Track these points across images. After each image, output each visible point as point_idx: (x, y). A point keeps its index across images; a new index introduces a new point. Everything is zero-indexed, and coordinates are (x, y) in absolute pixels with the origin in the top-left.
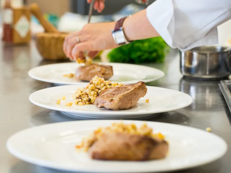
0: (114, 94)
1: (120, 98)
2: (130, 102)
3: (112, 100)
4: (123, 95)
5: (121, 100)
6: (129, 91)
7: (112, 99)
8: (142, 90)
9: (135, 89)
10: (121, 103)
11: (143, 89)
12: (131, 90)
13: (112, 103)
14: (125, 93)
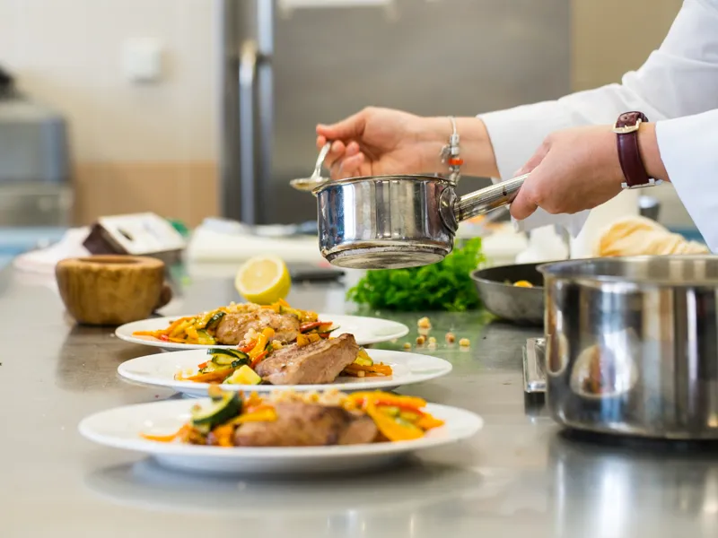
0: (289, 357)
1: (301, 364)
2: (323, 371)
3: (284, 368)
4: (308, 358)
5: (302, 366)
6: (320, 351)
7: (283, 365)
8: (347, 351)
9: (332, 346)
10: (303, 373)
11: (350, 349)
12: (324, 349)
13: (285, 373)
14: (312, 354)
